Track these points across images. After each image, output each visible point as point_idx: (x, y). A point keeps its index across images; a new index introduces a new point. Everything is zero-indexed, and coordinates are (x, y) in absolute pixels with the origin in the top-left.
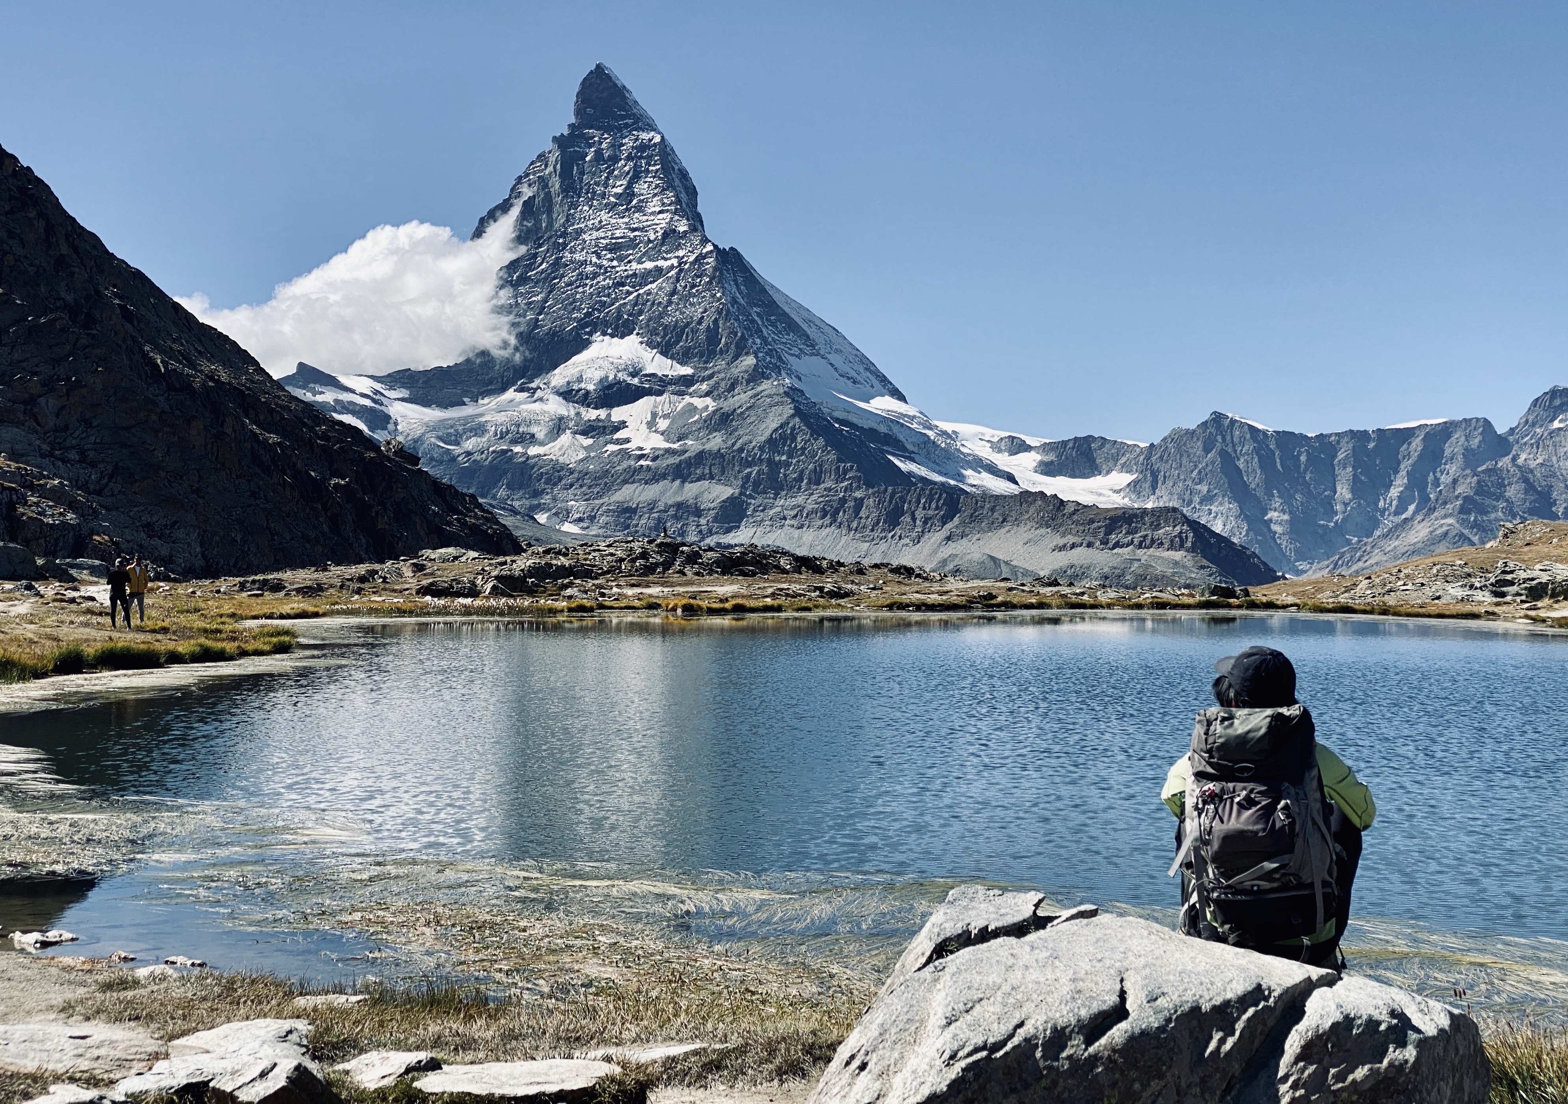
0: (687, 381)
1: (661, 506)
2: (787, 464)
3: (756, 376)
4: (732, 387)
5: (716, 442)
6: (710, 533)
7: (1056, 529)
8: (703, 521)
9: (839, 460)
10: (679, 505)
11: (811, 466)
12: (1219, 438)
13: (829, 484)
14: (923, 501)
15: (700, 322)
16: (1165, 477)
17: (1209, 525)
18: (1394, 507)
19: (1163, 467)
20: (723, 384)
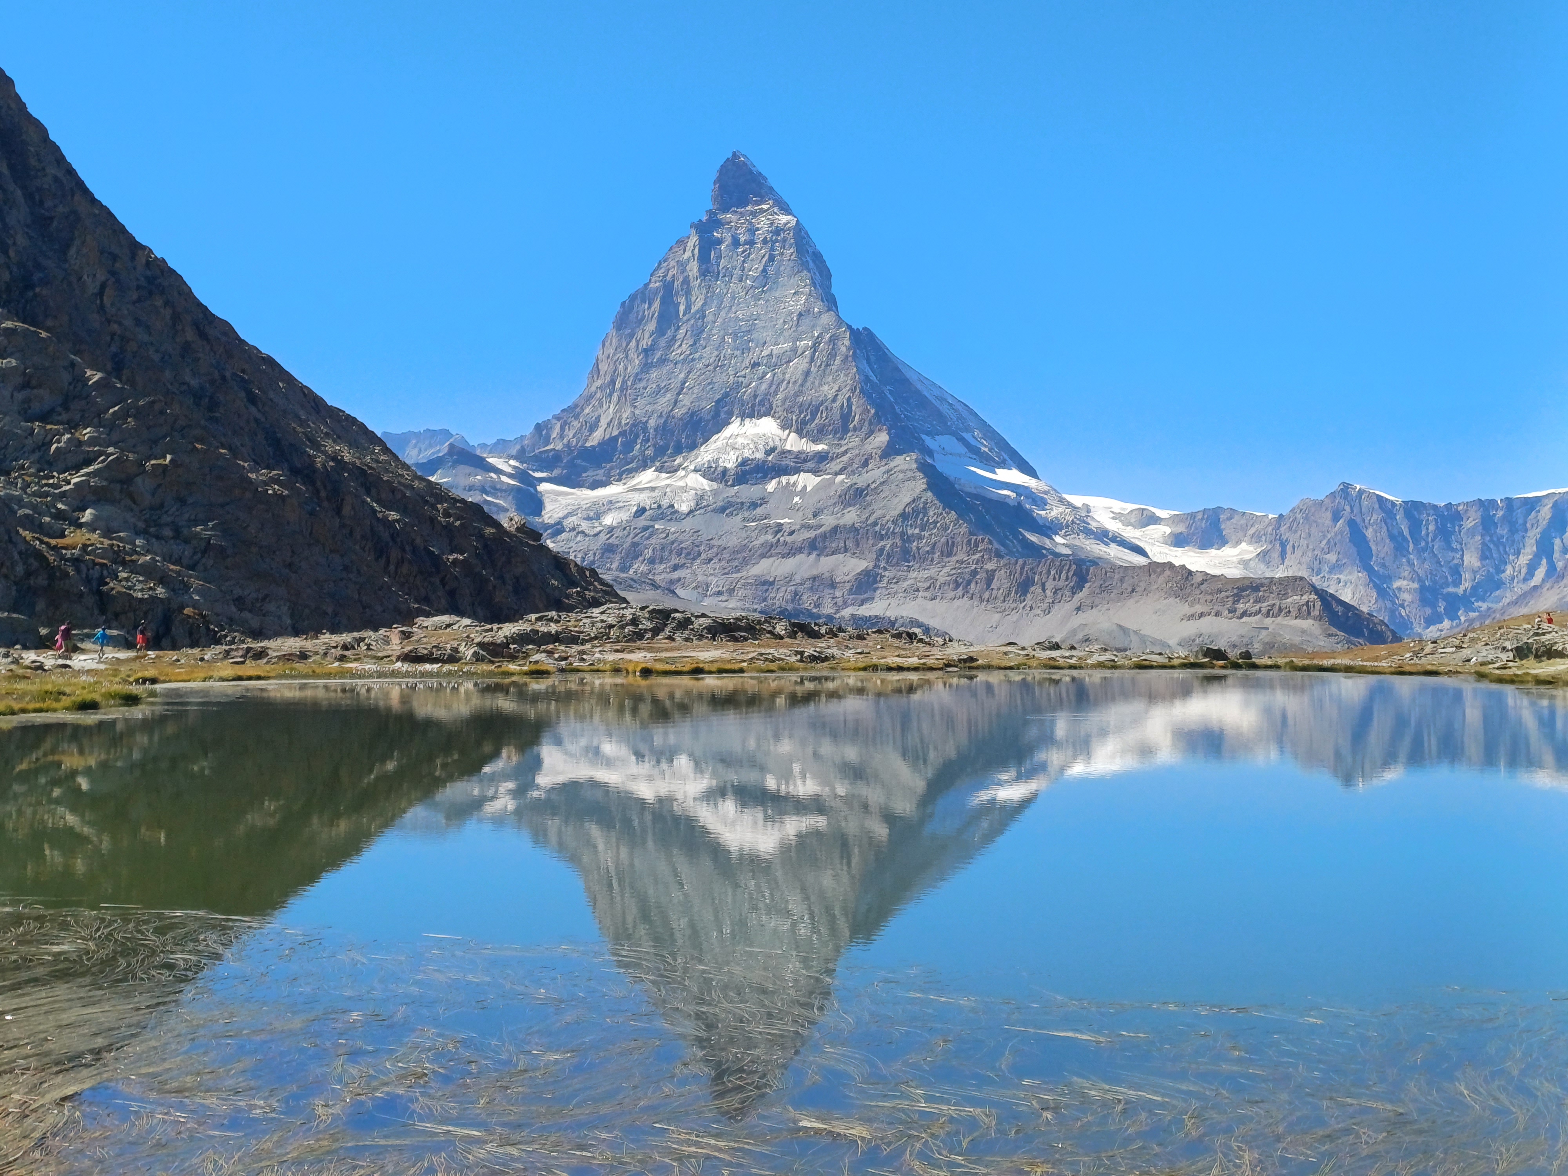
0: (822, 457)
1: (797, 579)
2: (920, 538)
3: (889, 452)
4: (866, 464)
5: (851, 516)
6: (845, 604)
7: (1184, 598)
8: (838, 593)
9: (971, 533)
10: (814, 578)
11: (943, 540)
12: (1348, 508)
13: (961, 556)
14: (1052, 573)
15: (834, 400)
16: (1294, 547)
17: (1337, 595)
18: (1523, 575)
19: (1292, 538)
20: (857, 460)
